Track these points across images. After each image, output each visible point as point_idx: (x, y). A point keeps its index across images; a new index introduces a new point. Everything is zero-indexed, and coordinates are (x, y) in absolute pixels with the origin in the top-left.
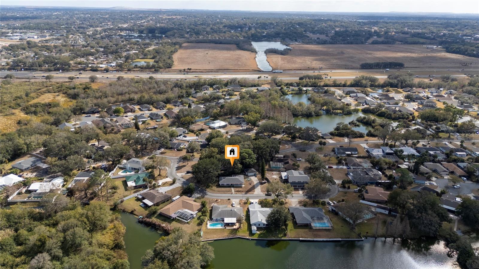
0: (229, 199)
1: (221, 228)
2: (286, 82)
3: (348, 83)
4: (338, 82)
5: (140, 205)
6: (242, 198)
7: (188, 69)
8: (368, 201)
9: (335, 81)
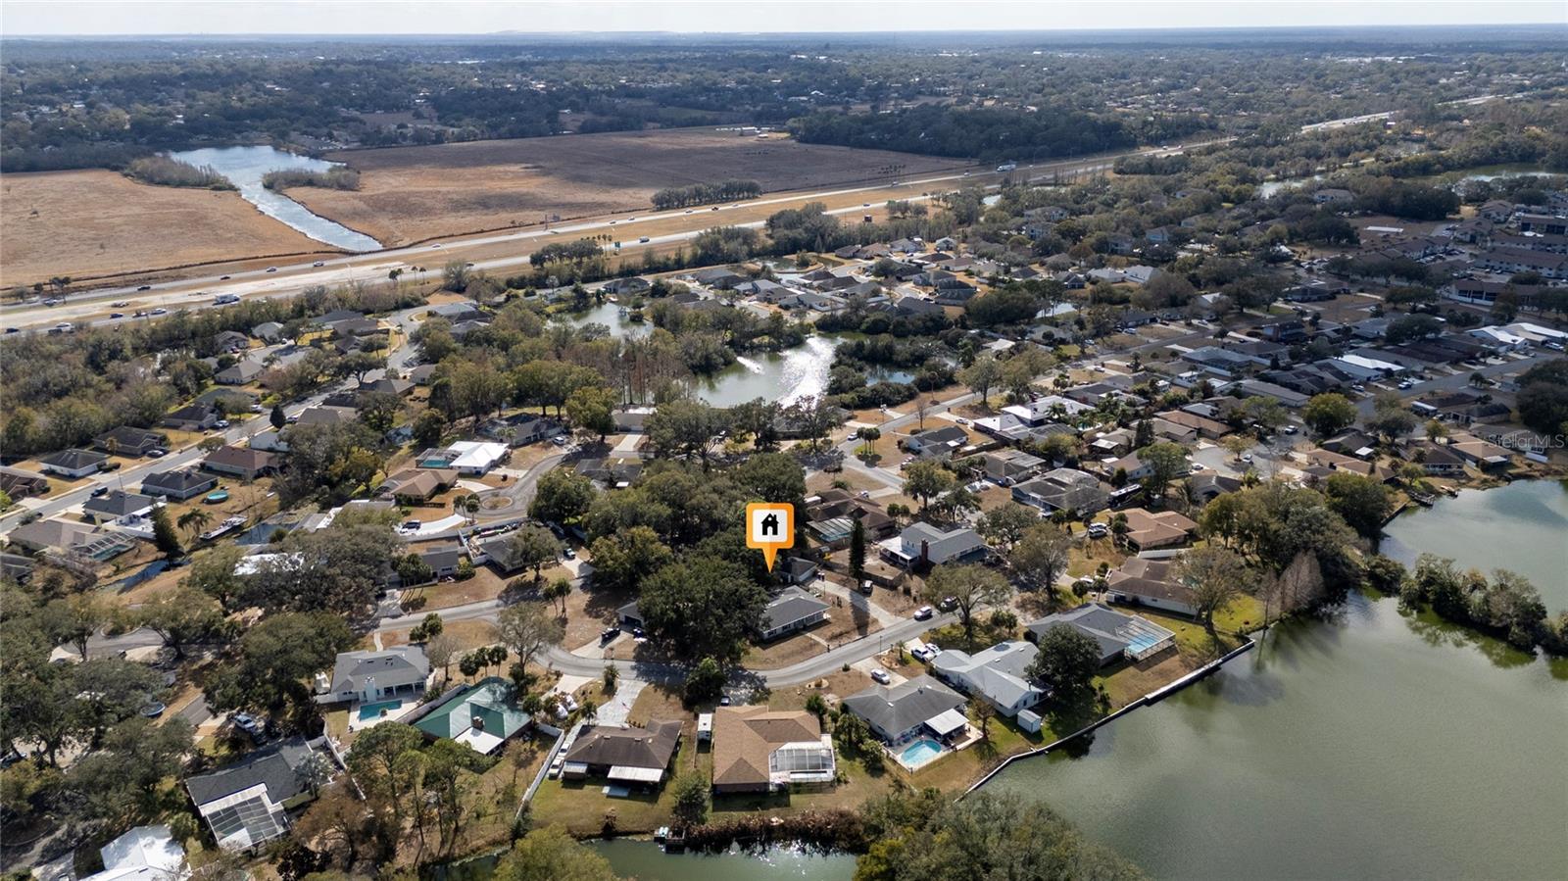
0: (846, 669)
1: (946, 753)
2: (504, 276)
3: (687, 255)
4: (659, 257)
5: (608, 796)
6: (875, 650)
7: (56, 281)
8: (1150, 549)
9: (649, 256)
